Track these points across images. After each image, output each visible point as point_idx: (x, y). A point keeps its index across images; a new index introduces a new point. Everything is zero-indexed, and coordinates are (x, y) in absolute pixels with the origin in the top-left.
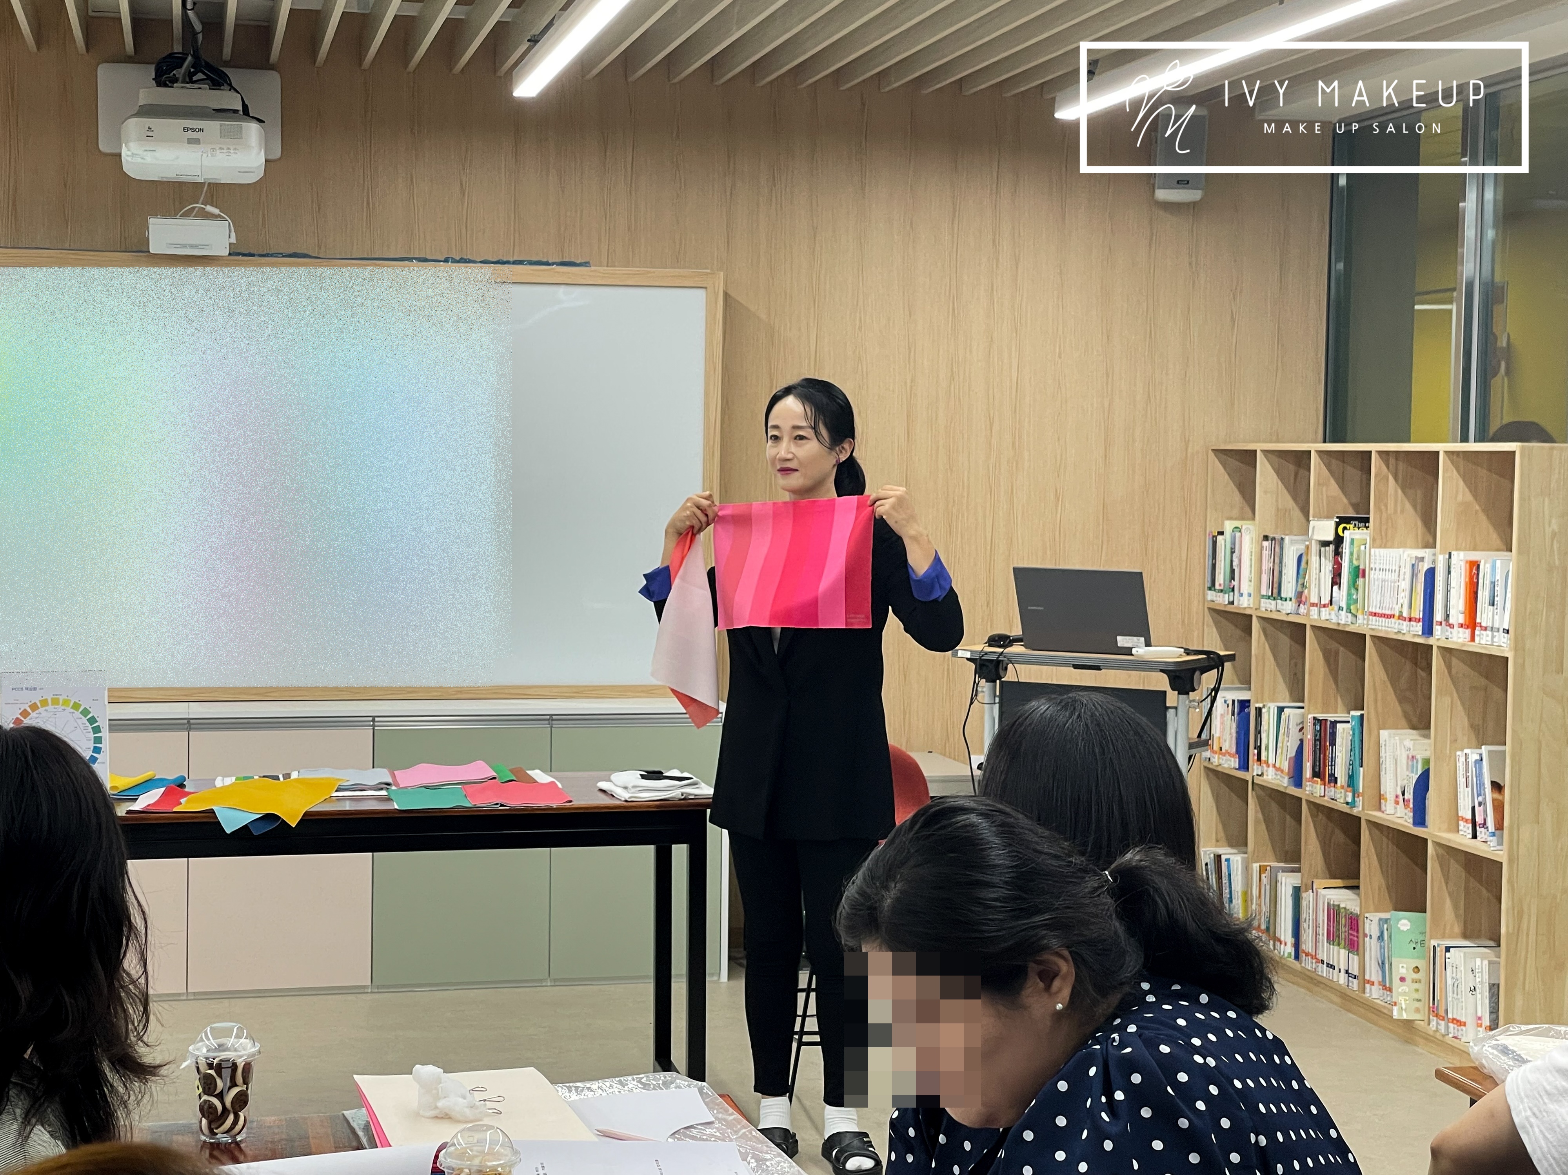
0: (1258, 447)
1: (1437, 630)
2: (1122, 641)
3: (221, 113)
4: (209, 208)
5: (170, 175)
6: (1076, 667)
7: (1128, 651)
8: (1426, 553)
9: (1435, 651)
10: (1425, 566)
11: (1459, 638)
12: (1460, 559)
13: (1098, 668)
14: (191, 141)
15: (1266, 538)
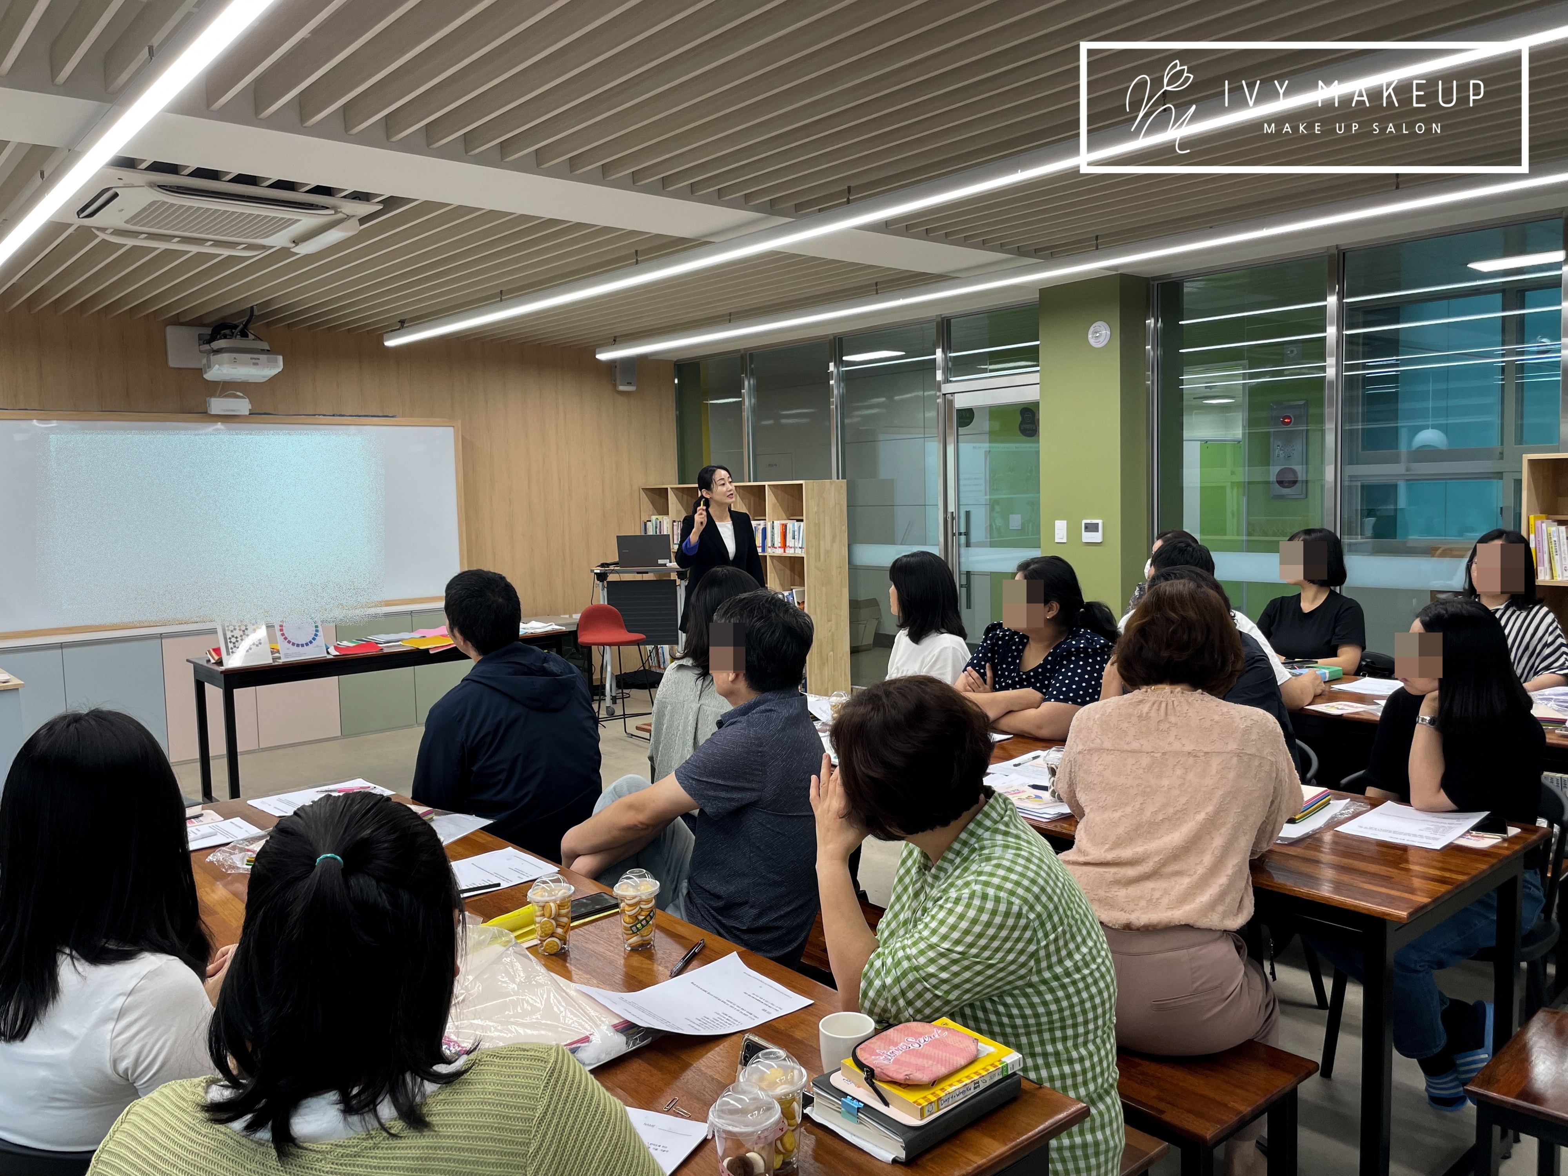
0: (669, 487)
1: (769, 550)
2: (660, 562)
3: (263, 352)
4: (238, 393)
5: (243, 379)
6: (638, 573)
7: (665, 565)
8: (762, 522)
9: (768, 558)
10: (761, 527)
11: (779, 552)
12: (777, 524)
13: (647, 573)
14: (255, 364)
15: (674, 521)
